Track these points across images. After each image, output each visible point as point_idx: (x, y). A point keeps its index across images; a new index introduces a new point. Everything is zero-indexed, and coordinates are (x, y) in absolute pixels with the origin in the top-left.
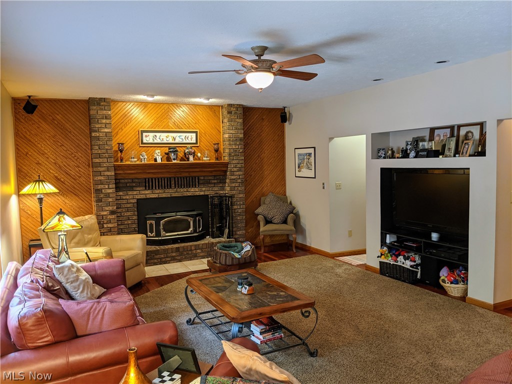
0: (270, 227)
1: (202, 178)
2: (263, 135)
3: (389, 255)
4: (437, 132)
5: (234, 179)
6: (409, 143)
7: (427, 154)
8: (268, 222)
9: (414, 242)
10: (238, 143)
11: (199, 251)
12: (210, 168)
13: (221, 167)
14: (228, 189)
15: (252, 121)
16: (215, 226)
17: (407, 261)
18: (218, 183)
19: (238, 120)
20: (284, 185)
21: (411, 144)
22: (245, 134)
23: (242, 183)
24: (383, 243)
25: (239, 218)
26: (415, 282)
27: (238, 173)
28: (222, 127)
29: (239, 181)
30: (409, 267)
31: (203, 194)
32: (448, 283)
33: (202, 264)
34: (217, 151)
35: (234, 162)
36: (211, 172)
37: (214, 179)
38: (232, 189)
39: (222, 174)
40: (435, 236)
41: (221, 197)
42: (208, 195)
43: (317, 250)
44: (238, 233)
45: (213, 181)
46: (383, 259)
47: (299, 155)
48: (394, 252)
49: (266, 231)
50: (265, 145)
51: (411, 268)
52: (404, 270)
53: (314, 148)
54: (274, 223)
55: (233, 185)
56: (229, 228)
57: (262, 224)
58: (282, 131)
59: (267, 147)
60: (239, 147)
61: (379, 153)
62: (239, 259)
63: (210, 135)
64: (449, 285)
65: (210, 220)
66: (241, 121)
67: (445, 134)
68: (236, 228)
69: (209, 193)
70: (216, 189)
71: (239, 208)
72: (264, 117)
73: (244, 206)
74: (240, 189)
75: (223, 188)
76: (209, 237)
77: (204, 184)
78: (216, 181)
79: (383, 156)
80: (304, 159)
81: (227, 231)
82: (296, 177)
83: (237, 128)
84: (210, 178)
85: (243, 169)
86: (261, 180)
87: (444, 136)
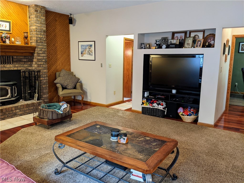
0: (65, 91)
1: (15, 57)
2: (57, 31)
3: (147, 103)
4: (176, 35)
5: (40, 59)
6: (158, 41)
7: (175, 46)
8: (64, 88)
9: (162, 95)
10: (42, 34)
11: (18, 111)
12: (22, 50)
13: (30, 50)
14: (35, 66)
15: (49, 20)
16: (27, 92)
17: (159, 106)
18: (27, 61)
19: (42, 17)
20: (70, 65)
21: (159, 42)
22: (47, 28)
23: (46, 62)
24: (143, 97)
25: (44, 86)
26: (164, 116)
27: (42, 55)
28: (29, 21)
29: (44, 60)
30: (162, 109)
31: (17, 69)
32: (186, 116)
33: (23, 120)
34: (26, 38)
35: (40, 47)
36: (22, 53)
37: (24, 59)
38: (39, 66)
39: (30, 55)
40: (174, 91)
41: (30, 72)
42: (20, 70)
43: (96, 103)
44: (44, 96)
45: (24, 60)
46: (144, 106)
47: (82, 46)
48: (150, 101)
49: (64, 94)
50: (58, 38)
51: (163, 110)
52: (158, 111)
53: (95, 41)
54: (68, 89)
55: (40, 63)
56: (38, 94)
57: (60, 89)
58: (67, 30)
59: (59, 39)
60: (43, 36)
61: (142, 45)
62: (61, 114)
63: (20, 26)
64: (186, 117)
65: (22, 88)
66: (44, 18)
67: (181, 36)
68: (42, 93)
69: (20, 69)
70: (26, 66)
71: (44, 79)
72: (57, 19)
73: (47, 78)
74: (44, 66)
75: (31, 66)
76: (22, 100)
77: (17, 61)
78: (25, 60)
79: (144, 47)
80: (86, 48)
81: (36, 95)
82: (79, 60)
83: (41, 23)
84: (21, 57)
85: (46, 52)
86: (56, 61)
87: (180, 37)
